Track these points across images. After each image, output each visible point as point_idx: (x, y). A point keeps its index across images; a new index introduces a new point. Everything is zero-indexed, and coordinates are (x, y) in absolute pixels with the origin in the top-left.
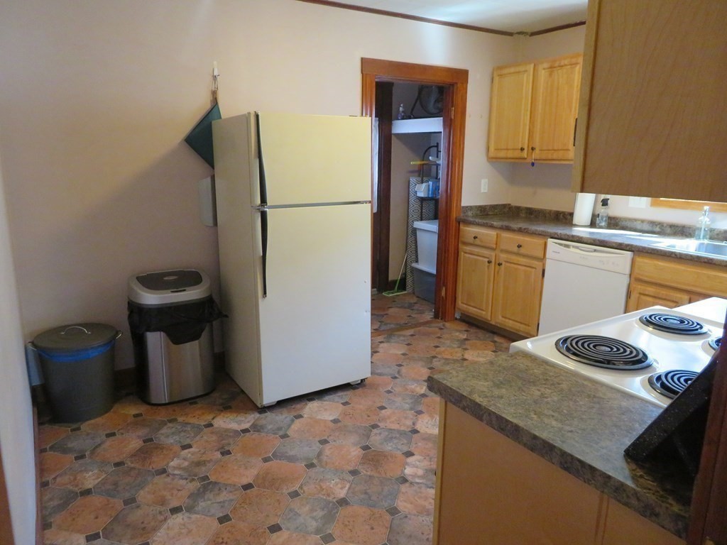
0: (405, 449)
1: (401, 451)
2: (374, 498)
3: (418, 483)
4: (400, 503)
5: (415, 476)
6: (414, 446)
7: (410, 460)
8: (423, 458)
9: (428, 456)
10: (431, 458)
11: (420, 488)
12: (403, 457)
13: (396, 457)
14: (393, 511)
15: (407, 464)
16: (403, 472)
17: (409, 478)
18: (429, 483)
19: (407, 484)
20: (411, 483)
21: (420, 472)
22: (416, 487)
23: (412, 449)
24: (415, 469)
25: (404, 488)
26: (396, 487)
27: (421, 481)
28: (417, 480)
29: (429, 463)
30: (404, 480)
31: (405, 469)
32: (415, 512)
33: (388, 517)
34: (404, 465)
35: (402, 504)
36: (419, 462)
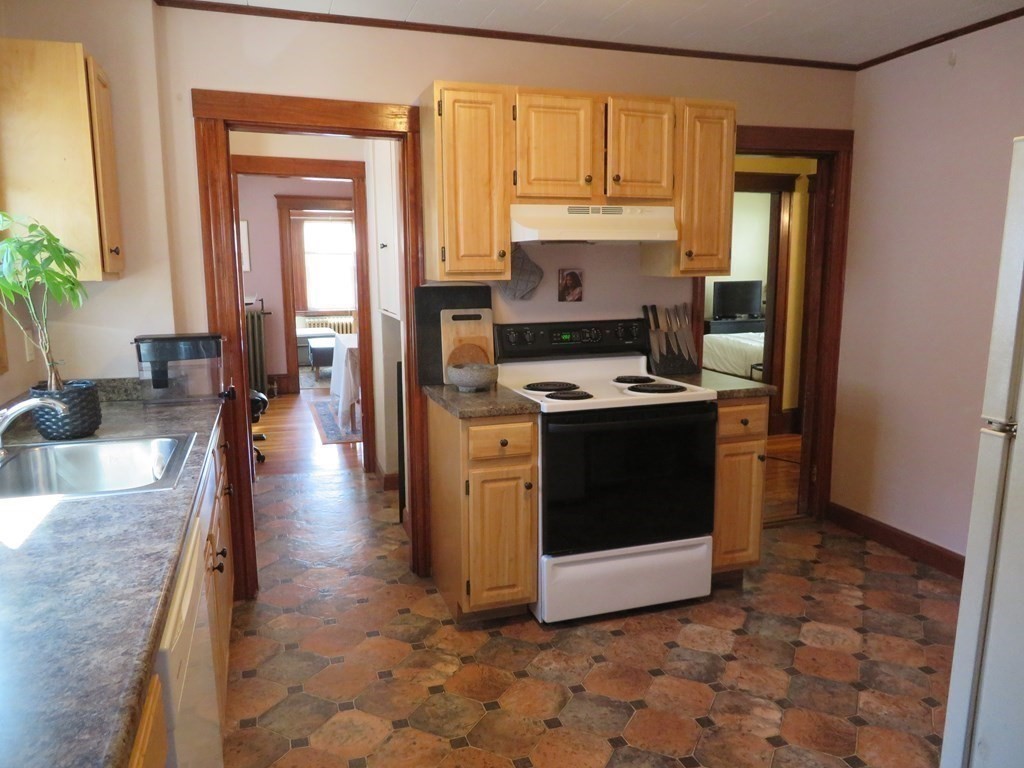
0: (782, 751)
1: (790, 748)
2: (820, 687)
3: (762, 697)
4: (786, 678)
5: (765, 708)
6: (767, 755)
7: (773, 732)
8: (753, 732)
9: (743, 734)
10: (740, 729)
11: (758, 692)
12: (786, 737)
13: (798, 738)
14: (792, 672)
15: (779, 726)
16: (784, 714)
17: (773, 705)
18: (747, 697)
19: (776, 697)
20: (770, 698)
21: (757, 711)
22: (765, 693)
23: (770, 750)
24: (765, 716)
25: (781, 694)
26: (792, 697)
27: (757, 700)
28: (762, 701)
29: (743, 722)
30: (781, 703)
31: (781, 719)
32: (766, 669)
33: (796, 666)
34: (781, 725)
35: (784, 678)
36: (759, 727)
